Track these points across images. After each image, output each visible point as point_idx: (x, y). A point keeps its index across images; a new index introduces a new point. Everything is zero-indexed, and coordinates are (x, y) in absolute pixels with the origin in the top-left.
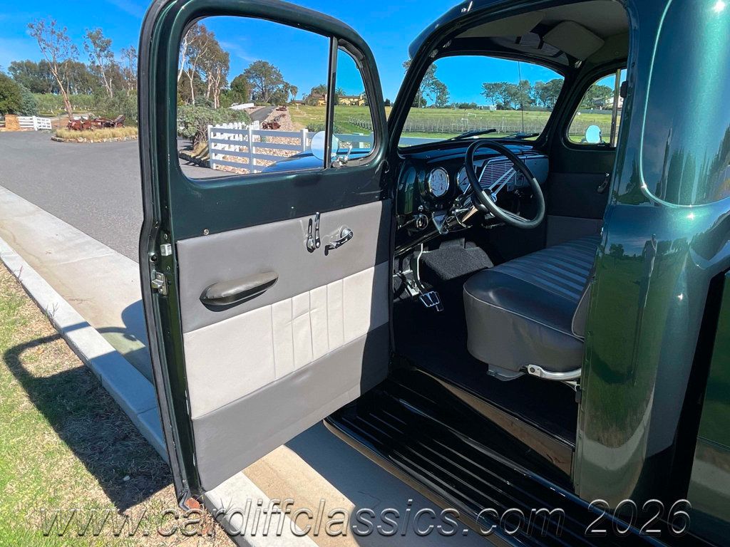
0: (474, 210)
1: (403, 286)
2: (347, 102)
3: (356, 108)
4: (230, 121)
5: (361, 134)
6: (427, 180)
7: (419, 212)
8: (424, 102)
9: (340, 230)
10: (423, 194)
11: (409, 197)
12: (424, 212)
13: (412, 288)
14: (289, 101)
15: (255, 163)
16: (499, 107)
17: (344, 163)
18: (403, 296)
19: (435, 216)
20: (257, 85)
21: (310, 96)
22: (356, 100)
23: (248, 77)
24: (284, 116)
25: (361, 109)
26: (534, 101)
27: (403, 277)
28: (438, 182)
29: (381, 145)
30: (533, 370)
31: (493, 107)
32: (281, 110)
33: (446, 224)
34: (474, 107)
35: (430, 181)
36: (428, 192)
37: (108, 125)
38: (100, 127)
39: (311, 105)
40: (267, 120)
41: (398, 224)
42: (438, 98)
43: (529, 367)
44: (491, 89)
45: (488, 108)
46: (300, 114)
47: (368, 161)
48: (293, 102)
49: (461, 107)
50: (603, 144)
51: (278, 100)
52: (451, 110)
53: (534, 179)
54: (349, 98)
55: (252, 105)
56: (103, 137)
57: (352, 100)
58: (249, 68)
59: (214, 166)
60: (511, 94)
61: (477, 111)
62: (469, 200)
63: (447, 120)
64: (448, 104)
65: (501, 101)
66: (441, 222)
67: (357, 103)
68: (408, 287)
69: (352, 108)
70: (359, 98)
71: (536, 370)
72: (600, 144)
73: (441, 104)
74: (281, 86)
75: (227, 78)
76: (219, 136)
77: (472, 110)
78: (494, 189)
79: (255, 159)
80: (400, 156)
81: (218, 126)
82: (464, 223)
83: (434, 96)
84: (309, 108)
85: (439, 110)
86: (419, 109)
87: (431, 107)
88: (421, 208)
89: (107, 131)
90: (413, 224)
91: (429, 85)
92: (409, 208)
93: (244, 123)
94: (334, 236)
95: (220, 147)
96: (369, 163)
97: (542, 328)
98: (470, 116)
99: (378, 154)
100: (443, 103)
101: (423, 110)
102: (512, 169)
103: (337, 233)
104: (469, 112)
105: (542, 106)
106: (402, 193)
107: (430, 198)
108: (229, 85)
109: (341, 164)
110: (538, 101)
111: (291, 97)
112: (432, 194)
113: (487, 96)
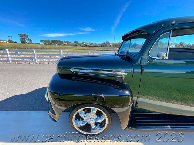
25: (8, 44)
26: (51, 43)
31: (43, 44)
44: (42, 41)
54: (3, 41)
61: (40, 45)
65: (45, 43)
69: (5, 44)
70: (7, 41)
83: (29, 41)
86: (25, 44)
87: (28, 44)
91: (27, 39)
100: (32, 43)
104: (38, 45)
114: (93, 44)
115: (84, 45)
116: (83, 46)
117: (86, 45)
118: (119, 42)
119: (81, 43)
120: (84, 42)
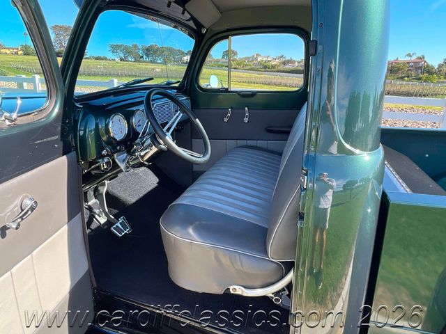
0: (154, 149)
1: (92, 217)
2: (8, 52)
3: (16, 57)
5: (24, 76)
6: (107, 126)
7: (103, 157)
9: (18, 201)
10: (104, 138)
11: (91, 142)
12: (107, 155)
13: (100, 217)
16: (121, 60)
17: (12, 121)
18: (93, 226)
19: (117, 156)
22: (15, 51)
25: (20, 57)
26: (142, 57)
27: (90, 208)
28: (117, 127)
29: (57, 96)
30: (235, 289)
31: (118, 60)
33: (128, 162)
34: (105, 59)
35: (110, 126)
36: (110, 136)
41: (83, 170)
43: (231, 288)
45: (115, 60)
47: (44, 115)
49: (96, 59)
52: (89, 61)
54: (9, 49)
57: (11, 50)
60: (128, 51)
61: (108, 61)
62: (149, 141)
63: (89, 67)
64: (86, 56)
65: (122, 56)
66: (124, 161)
67: (17, 53)
68: (96, 216)
69: (13, 56)
70: (18, 49)
71: (237, 289)
72: (221, 88)
78: (168, 130)
80: (77, 105)
82: (146, 161)
88: (104, 152)
90: (98, 168)
92: (92, 154)
94: (12, 211)
96: (45, 117)
97: (241, 256)
98: (104, 65)
99: (55, 106)
103: (16, 206)
104: (103, 62)
105: (147, 60)
106: (83, 140)
107: (112, 143)
109: (7, 122)
110: (145, 56)
112: (114, 138)
113: (113, 52)
114: (294, 62)
115: (256, 67)
116: (252, 69)
117: (265, 67)
118: (409, 55)
119: (246, 58)
120: (257, 55)
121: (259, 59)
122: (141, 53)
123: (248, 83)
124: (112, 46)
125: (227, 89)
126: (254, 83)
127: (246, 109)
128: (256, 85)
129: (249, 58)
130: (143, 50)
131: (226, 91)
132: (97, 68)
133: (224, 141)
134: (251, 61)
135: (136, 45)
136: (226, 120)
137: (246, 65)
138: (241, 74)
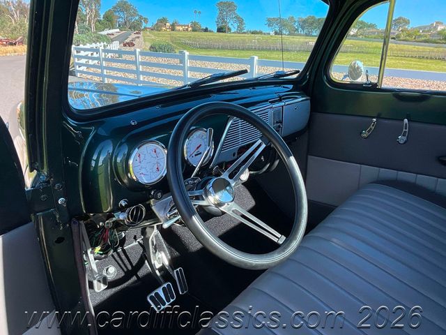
2: (181, 29)
3: (186, 33)
4: (94, 42)
7: (121, 209)
8: (229, 29)
10: (125, 181)
14: (143, 28)
15: (105, 73)
16: (276, 33)
20: (121, 17)
21: (157, 24)
22: (186, 27)
23: (115, 11)
24: (138, 37)
25: (190, 33)
26: (297, 30)
28: (149, 162)
31: (272, 33)
32: (137, 33)
34: (261, 33)
37: (11, 44)
38: (5, 46)
39: (158, 30)
40: (127, 41)
42: (238, 27)
44: (270, 23)
45: (269, 34)
46: (149, 36)
48: (145, 28)
49: (252, 33)
50: (369, 84)
51: (135, 27)
52: (246, 35)
53: (292, 159)
54: (182, 26)
55: (118, 30)
56: (7, 53)
57: (184, 27)
58: (115, 5)
59: (79, 75)
60: (282, 23)
61: (262, 35)
63: (244, 41)
64: (245, 31)
65: (277, 29)
67: (187, 30)
69: (184, 33)
70: (188, 26)
72: (366, 84)
73: (240, 31)
74: (137, 18)
75: (100, 12)
76: (82, 53)
77: (260, 35)
79: (105, 71)
81: (81, 46)
83: (236, 25)
84: (156, 32)
85: (239, 35)
86: (226, 34)
87: (233, 33)
88: (122, 203)
89: (10, 48)
91: (232, 18)
93: (105, 43)
95: (83, 61)
98: (258, 39)
100: (241, 30)
101: (229, 35)
102: (260, 141)
104: (257, 36)
105: (302, 33)
108: (102, 16)
110: (300, 29)
111: (144, 25)
113: (269, 26)
115: (436, 38)
116: (426, 41)
119: (420, 28)
120: (437, 23)
121: (440, 28)
122: (296, 25)
123: (419, 58)
124: (269, 20)
125: (376, 85)
126: (427, 58)
127: (406, 120)
128: (429, 61)
129: (425, 27)
130: (298, 22)
131: (373, 87)
132: (251, 42)
133: (359, 165)
134: (428, 31)
135: (292, 17)
136: (365, 134)
137: (420, 36)
138: (411, 47)
